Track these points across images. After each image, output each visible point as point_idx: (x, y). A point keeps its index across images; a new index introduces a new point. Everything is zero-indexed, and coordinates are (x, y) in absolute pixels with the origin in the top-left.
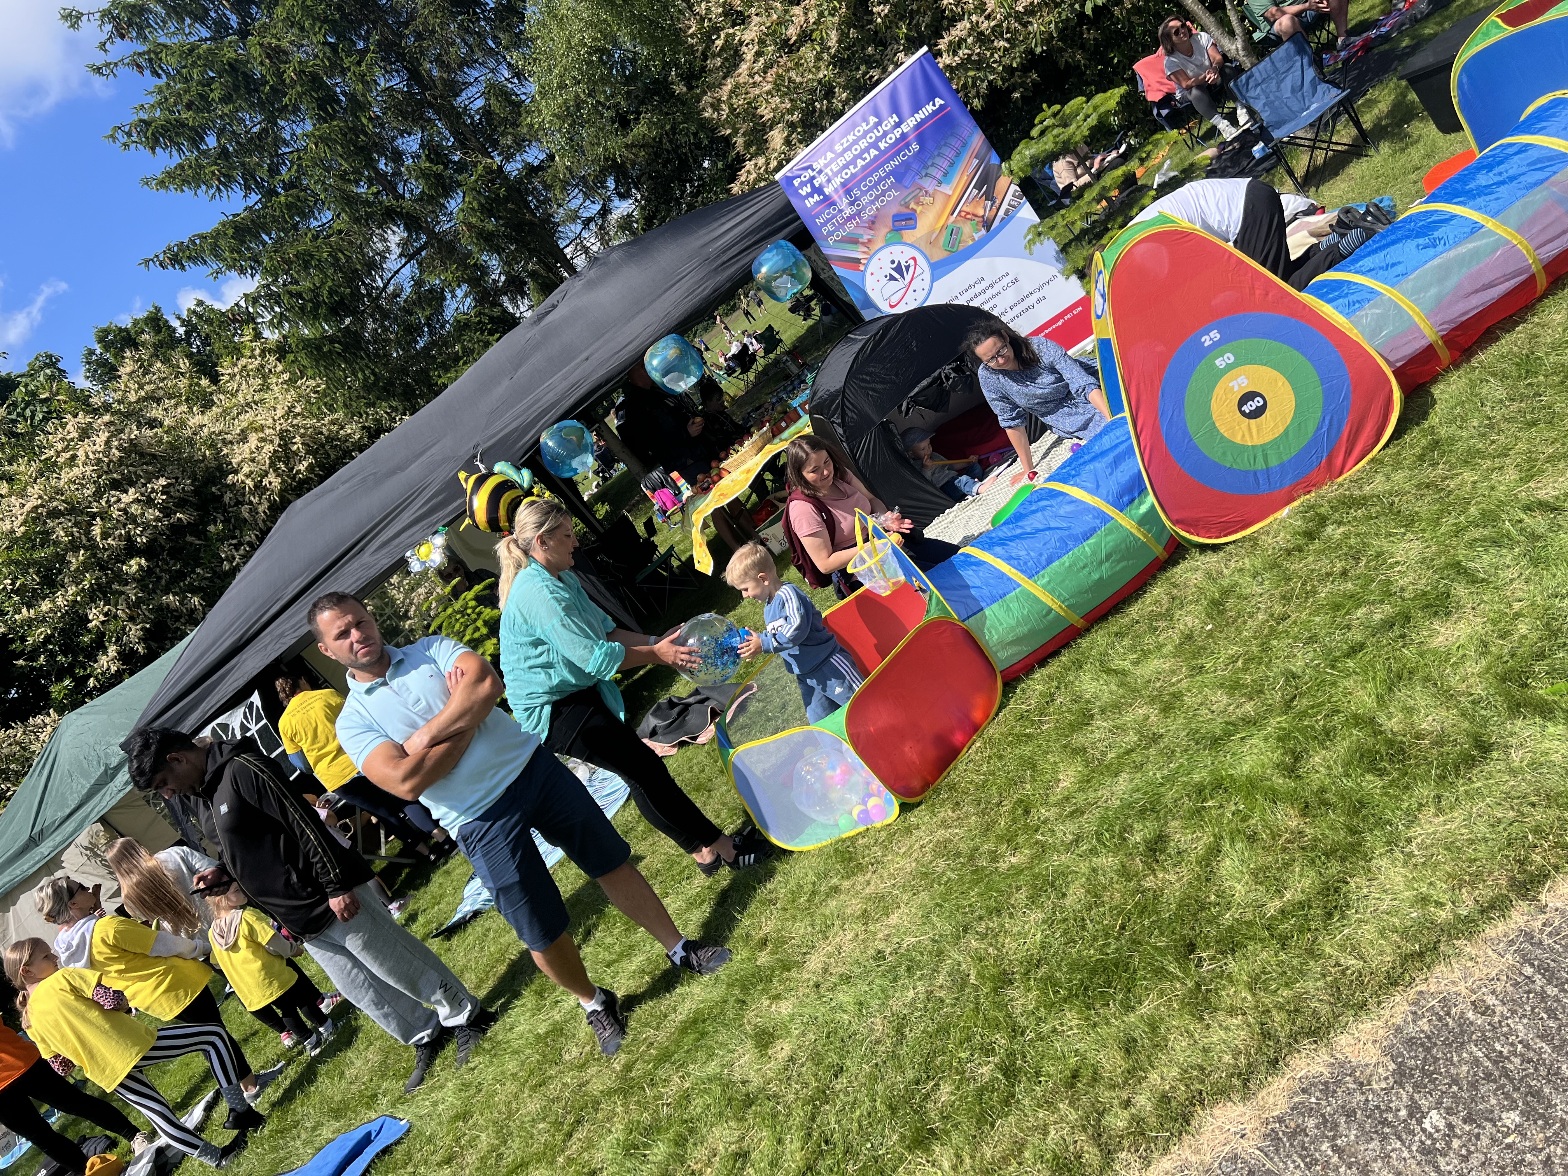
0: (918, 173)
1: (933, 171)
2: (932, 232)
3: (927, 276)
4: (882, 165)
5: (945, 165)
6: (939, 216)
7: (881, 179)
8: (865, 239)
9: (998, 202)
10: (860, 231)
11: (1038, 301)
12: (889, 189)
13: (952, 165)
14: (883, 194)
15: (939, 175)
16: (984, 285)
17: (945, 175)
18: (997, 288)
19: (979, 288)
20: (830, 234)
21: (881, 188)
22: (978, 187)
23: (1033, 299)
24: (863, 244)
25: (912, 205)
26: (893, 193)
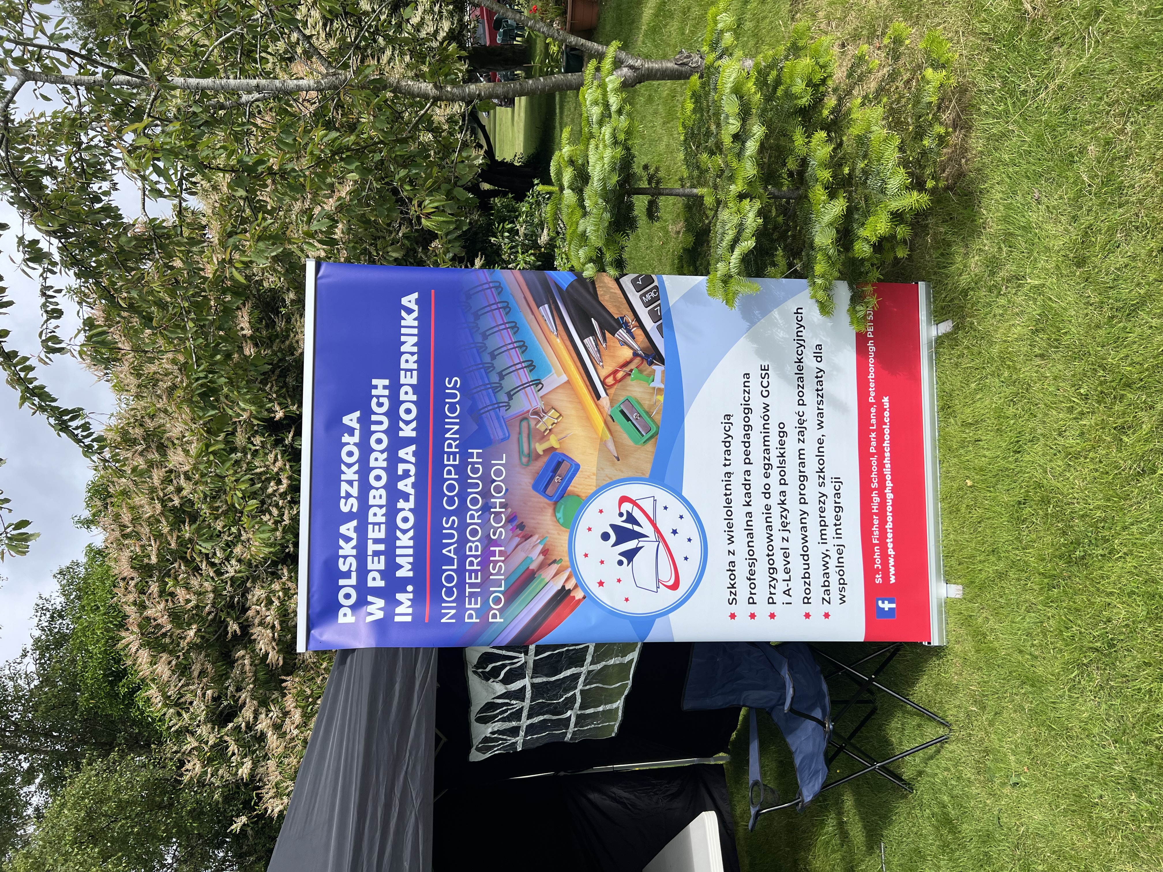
0: (497, 406)
1: (511, 382)
2: (603, 443)
3: (664, 497)
4: (439, 453)
5: (516, 357)
6: (588, 418)
7: (460, 470)
8: (536, 557)
9: (629, 318)
10: (519, 557)
11: (818, 357)
12: (487, 467)
13: (523, 347)
14: (487, 480)
15: (525, 376)
16: (738, 420)
17: (531, 366)
18: (757, 403)
19: (737, 432)
20: (483, 612)
21: (474, 478)
22: (585, 331)
23: (810, 362)
24: (543, 566)
25: (540, 448)
26: (499, 464)
